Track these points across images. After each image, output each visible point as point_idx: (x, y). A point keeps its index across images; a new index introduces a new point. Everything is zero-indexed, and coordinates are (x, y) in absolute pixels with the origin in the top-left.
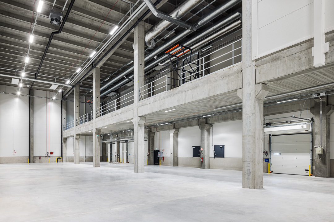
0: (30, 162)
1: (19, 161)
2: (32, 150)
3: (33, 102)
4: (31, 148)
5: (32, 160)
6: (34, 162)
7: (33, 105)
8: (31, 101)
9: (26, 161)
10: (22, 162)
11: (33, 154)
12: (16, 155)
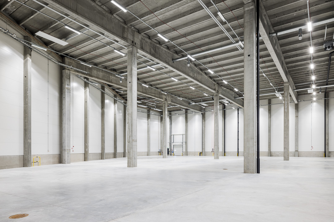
0: (325, 156)
1: (316, 155)
2: (327, 146)
3: (328, 103)
4: (326, 144)
5: (327, 155)
6: (329, 157)
7: (328, 106)
8: (326, 103)
9: (322, 155)
10: (318, 156)
11: (328, 149)
12: (313, 150)
